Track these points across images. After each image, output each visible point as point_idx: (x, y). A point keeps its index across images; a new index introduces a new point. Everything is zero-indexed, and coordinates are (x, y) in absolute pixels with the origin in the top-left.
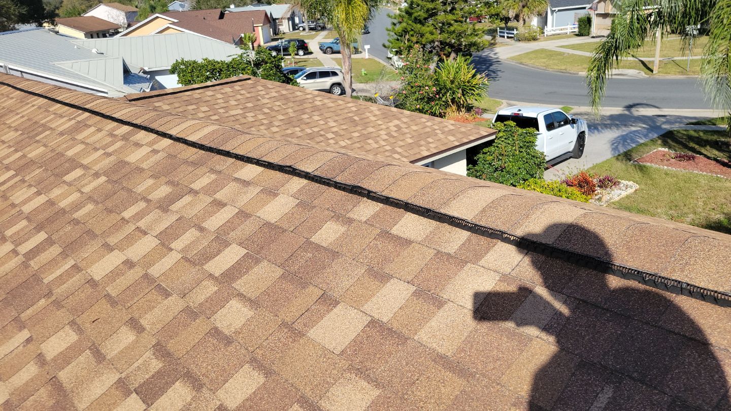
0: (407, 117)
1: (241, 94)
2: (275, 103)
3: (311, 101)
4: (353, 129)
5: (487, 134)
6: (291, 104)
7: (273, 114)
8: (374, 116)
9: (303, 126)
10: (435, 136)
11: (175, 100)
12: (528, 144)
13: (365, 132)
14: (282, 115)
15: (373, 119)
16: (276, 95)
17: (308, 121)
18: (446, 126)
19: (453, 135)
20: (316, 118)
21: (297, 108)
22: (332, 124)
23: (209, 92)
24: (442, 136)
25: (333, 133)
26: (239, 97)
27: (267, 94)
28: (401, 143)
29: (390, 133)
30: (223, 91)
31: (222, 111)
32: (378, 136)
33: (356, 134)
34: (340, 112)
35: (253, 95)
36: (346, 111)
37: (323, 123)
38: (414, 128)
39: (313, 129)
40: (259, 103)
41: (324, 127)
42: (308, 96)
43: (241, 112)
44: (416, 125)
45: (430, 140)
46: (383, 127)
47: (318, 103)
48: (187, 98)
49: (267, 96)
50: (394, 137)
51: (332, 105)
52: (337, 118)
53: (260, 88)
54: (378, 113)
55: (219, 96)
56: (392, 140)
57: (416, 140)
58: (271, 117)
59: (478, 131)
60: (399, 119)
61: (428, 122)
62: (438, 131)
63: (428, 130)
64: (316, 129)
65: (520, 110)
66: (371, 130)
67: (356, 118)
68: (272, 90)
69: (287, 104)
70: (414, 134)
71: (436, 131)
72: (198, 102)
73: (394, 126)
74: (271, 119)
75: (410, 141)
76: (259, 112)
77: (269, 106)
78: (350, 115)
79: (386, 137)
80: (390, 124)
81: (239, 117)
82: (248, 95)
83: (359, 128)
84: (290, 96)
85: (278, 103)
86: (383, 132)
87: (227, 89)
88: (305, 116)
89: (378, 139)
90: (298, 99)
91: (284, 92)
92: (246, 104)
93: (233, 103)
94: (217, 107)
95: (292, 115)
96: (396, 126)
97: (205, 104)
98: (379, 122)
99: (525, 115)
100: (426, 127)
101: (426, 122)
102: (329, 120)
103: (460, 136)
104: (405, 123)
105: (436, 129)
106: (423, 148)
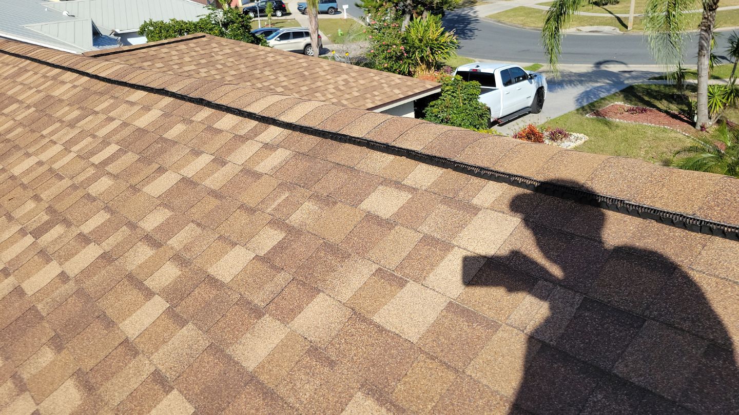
0: (356, 72)
1: (195, 51)
2: (228, 59)
3: (263, 57)
4: (302, 83)
5: (432, 87)
6: (243, 61)
7: (226, 69)
8: (324, 71)
9: (254, 81)
10: (381, 89)
11: (131, 57)
12: (471, 97)
13: (313, 86)
14: (234, 70)
15: (323, 73)
16: (229, 51)
17: (259, 76)
18: (393, 80)
19: (399, 89)
20: (267, 73)
21: (250, 64)
22: (282, 78)
23: (164, 50)
24: (388, 90)
25: (282, 87)
26: (194, 54)
27: (222, 50)
28: (348, 96)
29: (337, 87)
30: (178, 48)
31: (176, 67)
32: (326, 90)
33: (305, 88)
34: (290, 68)
35: (207, 51)
36: (297, 67)
37: (274, 77)
38: (362, 82)
39: (263, 83)
40: (212, 59)
41: (274, 82)
42: (261, 53)
43: (193, 67)
44: (363, 79)
45: (376, 93)
46: (332, 81)
47: (270, 59)
48: (143, 55)
49: (221, 53)
50: (341, 91)
51: (284, 61)
52: (287, 73)
53: (214, 45)
54: (327, 68)
55: (174, 53)
56: (339, 93)
57: (362, 93)
58: (224, 73)
59: (423, 84)
60: (347, 74)
61: (376, 76)
62: (385, 85)
63: (375, 83)
64: (266, 84)
65: (478, 66)
66: (319, 84)
67: (306, 73)
68: (227, 47)
69: (239, 60)
70: (362, 87)
71: (382, 85)
72: (153, 58)
73: (342, 80)
74: (224, 74)
75: (356, 94)
76: (212, 68)
77: (222, 62)
78: (300, 70)
79: (334, 91)
80: (339, 79)
81: (192, 73)
82: (202, 52)
83: (308, 82)
84: (243, 52)
85: (231, 60)
86: (331, 86)
87: (182, 46)
88: (257, 72)
89: (325, 92)
90: (251, 55)
91: (238, 49)
92: (200, 61)
93: (187, 59)
94: (171, 63)
95: (244, 70)
96: (345, 80)
97: (159, 61)
98: (328, 77)
99: (483, 71)
100: (374, 81)
101: (374, 76)
102: (279, 75)
103: (405, 89)
104: (353, 77)
105: (382, 83)
106: (368, 101)
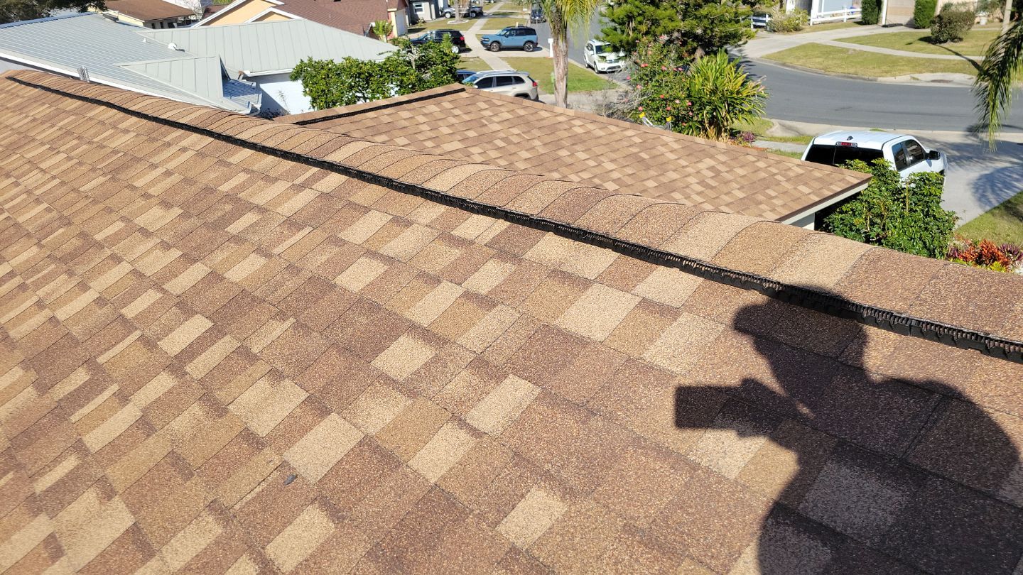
0: (724, 153)
1: (455, 116)
2: (511, 130)
3: (567, 127)
4: (643, 175)
5: (859, 181)
6: (536, 133)
7: (512, 149)
8: (671, 152)
9: (564, 170)
10: (776, 185)
11: (353, 127)
12: (926, 199)
13: (664, 179)
14: (527, 150)
15: (672, 156)
16: (508, 116)
17: (570, 160)
18: (790, 169)
19: (806, 184)
20: (582, 156)
21: (548, 139)
22: (610, 166)
23: (404, 113)
24: (788, 186)
25: (614, 181)
26: (453, 120)
27: (496, 115)
28: (727, 199)
29: (704, 181)
30: (425, 111)
31: (429, 144)
32: (687, 187)
33: (651, 184)
34: (616, 146)
35: (473, 116)
36: (626, 144)
37: (594, 164)
38: (740, 171)
39: (580, 174)
40: (485, 130)
41: (598, 171)
42: (561, 119)
43: (460, 146)
44: (741, 167)
45: (771, 192)
46: (690, 170)
47: (580, 131)
48: (370, 123)
49: (496, 119)
50: (712, 188)
51: (601, 133)
52: (614, 156)
53: (483, 105)
54: (676, 146)
55: (421, 119)
56: (712, 194)
57: (749, 193)
58: (510, 155)
59: (841, 176)
60: (712, 157)
61: (758, 160)
62: (779, 177)
63: (762, 175)
64: (585, 175)
65: (851, 138)
66: (674, 175)
67: (644, 155)
68: (503, 109)
69: (529, 131)
70: (744, 182)
71: (775, 177)
72: (390, 128)
73: (707, 169)
74: (511, 157)
75: (740, 195)
76: (488, 146)
77: (502, 135)
78: (634, 150)
79: (699, 188)
80: (700, 166)
81: (458, 155)
82: (467, 118)
83: (652, 173)
84: (531, 118)
85: (516, 131)
86: (692, 180)
87: (431, 107)
88: (563, 153)
89: (688, 191)
90: (545, 123)
91: (522, 112)
92: (466, 133)
93: (446, 131)
94: (420, 137)
95: (542, 151)
96: (711, 168)
97: (400, 133)
98: (683, 162)
99: (861, 145)
100: (758, 170)
101: (756, 161)
102: (602, 158)
103: (817, 185)
104: (723, 163)
105: (775, 174)
106: (763, 207)
